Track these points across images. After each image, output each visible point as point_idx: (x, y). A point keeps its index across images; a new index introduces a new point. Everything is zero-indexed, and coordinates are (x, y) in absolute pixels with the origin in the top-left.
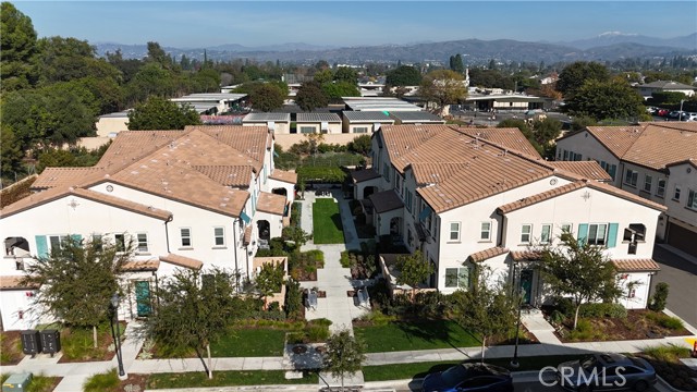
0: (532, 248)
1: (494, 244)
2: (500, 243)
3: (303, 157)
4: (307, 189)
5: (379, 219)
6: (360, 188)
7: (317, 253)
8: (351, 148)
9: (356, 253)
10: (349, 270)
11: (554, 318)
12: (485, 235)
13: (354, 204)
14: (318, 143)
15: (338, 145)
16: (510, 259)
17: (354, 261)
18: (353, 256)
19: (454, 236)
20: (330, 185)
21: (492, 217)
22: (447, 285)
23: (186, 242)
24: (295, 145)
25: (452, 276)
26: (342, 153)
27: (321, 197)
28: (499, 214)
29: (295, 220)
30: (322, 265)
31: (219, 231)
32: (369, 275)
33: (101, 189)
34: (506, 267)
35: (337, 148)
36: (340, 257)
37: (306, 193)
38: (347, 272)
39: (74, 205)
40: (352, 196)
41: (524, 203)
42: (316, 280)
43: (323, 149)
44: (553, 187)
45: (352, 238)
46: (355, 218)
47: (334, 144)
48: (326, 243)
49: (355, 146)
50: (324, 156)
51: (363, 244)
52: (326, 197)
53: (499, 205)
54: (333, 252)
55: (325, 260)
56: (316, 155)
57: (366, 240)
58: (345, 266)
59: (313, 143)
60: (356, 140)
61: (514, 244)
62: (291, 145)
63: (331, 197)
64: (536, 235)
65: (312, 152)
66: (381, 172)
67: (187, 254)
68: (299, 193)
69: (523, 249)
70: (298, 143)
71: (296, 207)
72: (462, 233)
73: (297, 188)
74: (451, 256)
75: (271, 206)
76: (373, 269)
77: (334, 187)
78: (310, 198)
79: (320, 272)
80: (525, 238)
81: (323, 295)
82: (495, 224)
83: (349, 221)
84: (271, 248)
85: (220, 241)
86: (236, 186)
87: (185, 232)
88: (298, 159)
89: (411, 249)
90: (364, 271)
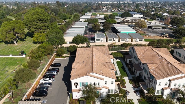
0: (176, 88)
1: (168, 86)
2: (169, 86)
6: (128, 60)
8: (122, 46)
9: (132, 80)
11: (180, 102)
12: (166, 84)
13: (127, 64)
15: (118, 45)
16: (171, 89)
19: (160, 84)
21: (168, 81)
22: (157, 93)
23: (106, 84)
25: (158, 92)
26: (119, 47)
28: (170, 81)
30: (126, 83)
31: (112, 82)
32: (137, 87)
33: (91, 74)
34: (170, 91)
36: (129, 81)
38: (132, 86)
39: (87, 77)
41: (175, 79)
42: (126, 88)
44: (182, 76)
45: (129, 75)
48: (124, 76)
51: (133, 77)
52: (118, 60)
53: (170, 79)
56: (114, 47)
58: (131, 84)
59: (113, 44)
61: (172, 87)
64: (177, 86)
66: (133, 57)
67: (106, 86)
69: (174, 88)
70: (109, 44)
72: (161, 84)
74: (158, 88)
79: (126, 85)
80: (175, 86)
81: (129, 92)
82: (168, 82)
83: (127, 69)
85: (112, 84)
86: (111, 69)
87: (106, 82)
89: (146, 81)
90: (135, 86)
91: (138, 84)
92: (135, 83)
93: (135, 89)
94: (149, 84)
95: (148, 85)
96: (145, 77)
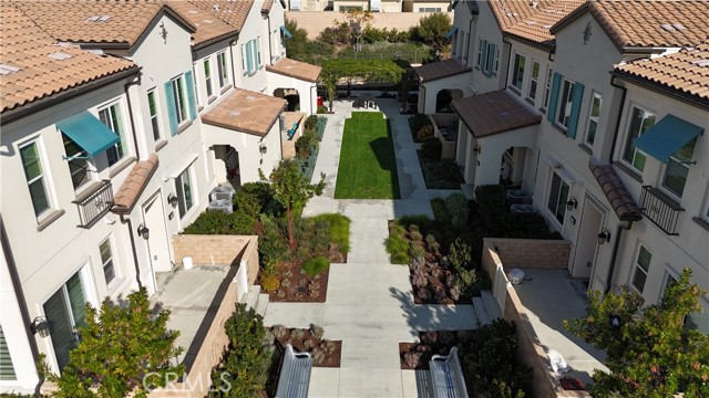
3: (339, 49)
4: (341, 97)
5: (476, 150)
6: (430, 92)
7: (338, 222)
8: (415, 36)
9: (425, 226)
10: (404, 270)
13: (419, 123)
14: (363, 26)
15: (394, 32)
17: (418, 247)
18: (416, 234)
20: (379, 93)
24: (328, 29)
26: (400, 44)
27: (361, 109)
29: (306, 147)
30: (342, 254)
32: (456, 292)
35: (393, 37)
36: (386, 234)
37: (337, 104)
38: (401, 277)
40: (414, 110)
42: (322, 298)
43: (371, 37)
45: (413, 188)
46: (419, 146)
47: (389, 30)
48: (360, 197)
49: (423, 33)
50: (372, 48)
51: (437, 203)
52: (370, 110)
54: (371, 219)
55: (353, 241)
56: (360, 47)
57: (444, 194)
58: (396, 259)
59: (356, 26)
60: (424, 23)
62: (322, 29)
63: (378, 110)
65: (354, 41)
66: (473, 62)
68: (326, 104)
70: (332, 26)
71: (314, 125)
73: (323, 94)
75: (245, 115)
76: (469, 277)
77: (384, 96)
78: (343, 110)
79: (336, 271)
81: (331, 355)
83: (407, 152)
84: (235, 208)
86: (91, 45)
88: (331, 52)
89: (573, 229)
90: (443, 279)
91: (478, 262)
92: (445, 250)
93: (435, 314)
94: (606, 250)
95: (601, 270)
96: (556, 178)
